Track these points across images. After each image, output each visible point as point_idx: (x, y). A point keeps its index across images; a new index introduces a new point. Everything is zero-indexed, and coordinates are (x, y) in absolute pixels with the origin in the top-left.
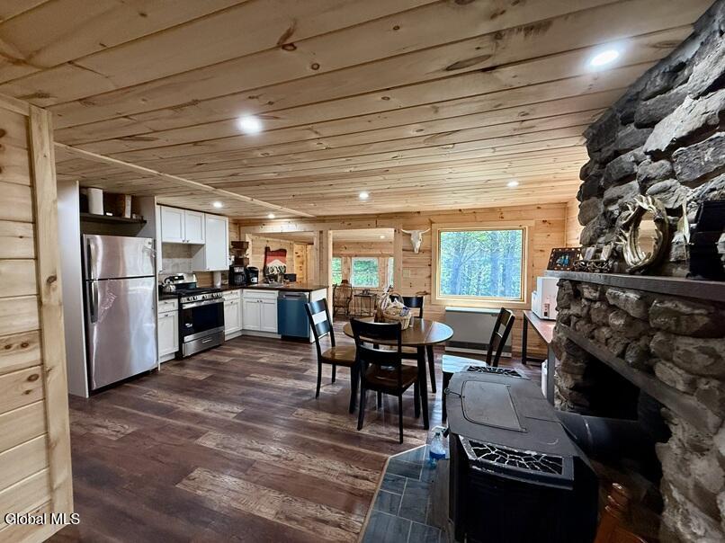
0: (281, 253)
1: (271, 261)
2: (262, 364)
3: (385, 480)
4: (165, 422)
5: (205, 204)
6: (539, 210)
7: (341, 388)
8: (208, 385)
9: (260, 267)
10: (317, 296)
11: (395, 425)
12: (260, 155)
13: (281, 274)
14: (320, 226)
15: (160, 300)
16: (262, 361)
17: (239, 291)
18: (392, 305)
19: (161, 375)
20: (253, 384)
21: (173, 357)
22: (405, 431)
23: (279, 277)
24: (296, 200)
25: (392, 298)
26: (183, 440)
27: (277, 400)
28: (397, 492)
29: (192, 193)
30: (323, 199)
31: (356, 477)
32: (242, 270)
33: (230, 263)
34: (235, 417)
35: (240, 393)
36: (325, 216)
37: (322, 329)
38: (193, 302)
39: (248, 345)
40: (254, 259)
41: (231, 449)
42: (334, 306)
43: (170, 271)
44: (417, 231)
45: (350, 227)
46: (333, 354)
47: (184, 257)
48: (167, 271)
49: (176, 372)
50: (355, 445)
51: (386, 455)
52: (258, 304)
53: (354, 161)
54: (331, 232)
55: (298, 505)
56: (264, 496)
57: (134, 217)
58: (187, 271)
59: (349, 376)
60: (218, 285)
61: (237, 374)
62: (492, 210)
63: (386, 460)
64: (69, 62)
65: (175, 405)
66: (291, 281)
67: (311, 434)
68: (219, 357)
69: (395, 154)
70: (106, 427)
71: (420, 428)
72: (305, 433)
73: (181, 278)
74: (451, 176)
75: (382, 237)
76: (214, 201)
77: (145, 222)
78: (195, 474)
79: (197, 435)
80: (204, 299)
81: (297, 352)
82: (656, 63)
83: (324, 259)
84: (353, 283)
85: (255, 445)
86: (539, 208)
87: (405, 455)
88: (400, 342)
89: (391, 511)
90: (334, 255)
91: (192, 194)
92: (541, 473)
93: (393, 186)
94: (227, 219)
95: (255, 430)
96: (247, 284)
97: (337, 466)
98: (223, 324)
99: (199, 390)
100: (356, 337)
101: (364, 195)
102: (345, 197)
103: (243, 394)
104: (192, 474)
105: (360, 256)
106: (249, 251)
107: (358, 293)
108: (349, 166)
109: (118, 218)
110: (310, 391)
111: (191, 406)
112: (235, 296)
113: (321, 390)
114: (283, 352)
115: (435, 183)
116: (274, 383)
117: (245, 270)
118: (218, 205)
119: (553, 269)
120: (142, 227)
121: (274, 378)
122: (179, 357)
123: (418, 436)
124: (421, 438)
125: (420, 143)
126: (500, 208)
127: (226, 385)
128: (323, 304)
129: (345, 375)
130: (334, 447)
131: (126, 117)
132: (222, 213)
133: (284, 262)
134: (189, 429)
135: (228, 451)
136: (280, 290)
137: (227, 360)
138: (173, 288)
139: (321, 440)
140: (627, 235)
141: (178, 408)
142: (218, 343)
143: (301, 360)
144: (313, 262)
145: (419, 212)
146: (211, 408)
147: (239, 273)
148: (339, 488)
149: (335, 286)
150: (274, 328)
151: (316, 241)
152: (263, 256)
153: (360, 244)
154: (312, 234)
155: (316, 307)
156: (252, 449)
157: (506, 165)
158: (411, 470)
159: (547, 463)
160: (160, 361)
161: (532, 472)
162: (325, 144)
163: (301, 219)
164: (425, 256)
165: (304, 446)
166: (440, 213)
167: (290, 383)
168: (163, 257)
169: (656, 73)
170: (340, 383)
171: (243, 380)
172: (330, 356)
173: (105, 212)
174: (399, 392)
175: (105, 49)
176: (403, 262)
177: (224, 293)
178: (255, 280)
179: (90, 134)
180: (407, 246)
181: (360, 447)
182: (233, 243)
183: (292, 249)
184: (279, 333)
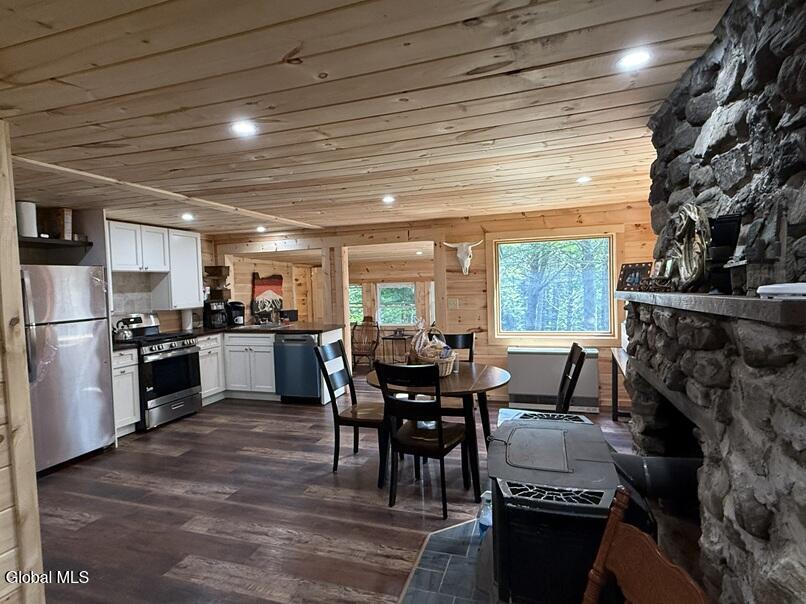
0: (276, 280)
1: (260, 293)
2: (258, 435)
3: (422, 557)
4: (137, 507)
5: (170, 216)
6: (630, 210)
7: (366, 459)
8: (187, 462)
9: (246, 302)
10: (328, 339)
11: (437, 499)
12: (253, 159)
13: (276, 311)
14: (332, 241)
15: (114, 350)
16: (257, 430)
17: (219, 336)
18: (430, 344)
19: (120, 452)
20: (248, 459)
21: (133, 430)
22: (449, 506)
23: (274, 315)
24: (296, 208)
25: (430, 337)
26: (164, 527)
27: (281, 478)
28: (437, 568)
29: (156, 203)
30: (333, 205)
31: (388, 557)
32: (221, 307)
33: (204, 297)
34: (227, 499)
35: (231, 470)
36: (336, 227)
37: (338, 380)
38: (156, 353)
39: (236, 411)
40: (237, 290)
41: (228, 534)
42: (354, 355)
43: (122, 311)
44: (465, 244)
45: (372, 241)
46: (354, 413)
47: (141, 291)
48: (118, 311)
49: (139, 448)
50: (386, 523)
51: (425, 533)
52: (247, 354)
53: (373, 161)
54: (345, 249)
55: (317, 588)
56: (275, 580)
57: (76, 239)
58: (146, 310)
59: (377, 445)
60: (189, 328)
61: (224, 448)
62: (566, 212)
63: (425, 538)
64: (52, 79)
65: (147, 488)
66: (291, 321)
67: (330, 513)
68: (195, 427)
69: (424, 152)
70: (61, 517)
71: (471, 502)
72: (321, 512)
73: (137, 320)
74: (498, 173)
75: (419, 253)
76: (184, 212)
77: (91, 244)
78: (186, 561)
79: (182, 520)
80: (172, 349)
81: (304, 417)
82: (693, 62)
83: (338, 286)
84: (380, 320)
85: (258, 528)
86: (629, 207)
87: (449, 531)
88: (438, 389)
89: (431, 587)
90: (352, 281)
91: (155, 205)
92: (578, 504)
93: (426, 187)
94: (198, 235)
95: (256, 511)
96: (230, 326)
97: (364, 547)
98: (200, 384)
99: (177, 469)
100: (383, 387)
101: (388, 199)
102: (363, 202)
103: (235, 472)
104: (182, 562)
105: (389, 281)
106: (230, 280)
107: (387, 334)
108: (364, 167)
109: (55, 241)
110: (325, 465)
111: (167, 488)
112: (213, 344)
113: (340, 463)
114: (286, 419)
115: (481, 181)
116: (274, 457)
117: (226, 306)
118: (187, 217)
119: (623, 290)
120: (86, 251)
121: (276, 451)
122: (141, 428)
123: (467, 511)
124: (471, 512)
125: (451, 140)
126: (578, 209)
127: (212, 461)
128: (339, 348)
129: (370, 442)
130: (359, 527)
131: (97, 125)
132: (192, 227)
133: (281, 293)
134: (169, 513)
135: (223, 536)
136: (277, 332)
137: (208, 431)
138: (128, 335)
139: (344, 520)
140: (682, 248)
141: (150, 491)
142: (194, 409)
143: (311, 427)
144: (321, 291)
145: (467, 218)
146: (195, 489)
147: (218, 311)
148: (366, 569)
149: (355, 325)
150: (270, 387)
151: (325, 262)
152: (250, 285)
153: (387, 264)
154: (319, 252)
155: (329, 352)
156: (254, 533)
157: (567, 159)
158: (457, 547)
159: (587, 497)
160: (117, 435)
161: (567, 503)
162: (335, 144)
163: (303, 232)
164: (479, 277)
165: (321, 527)
166: (494, 218)
167: (298, 456)
168: (114, 293)
169: (696, 71)
170: (365, 453)
171: (232, 454)
172: (350, 416)
173: (39, 234)
174: (440, 454)
175: (96, 67)
176: (448, 288)
177: (200, 339)
178: (240, 320)
179: (45, 142)
180: (453, 265)
181: (393, 525)
182: (206, 269)
183: (290, 274)
184: (277, 393)
